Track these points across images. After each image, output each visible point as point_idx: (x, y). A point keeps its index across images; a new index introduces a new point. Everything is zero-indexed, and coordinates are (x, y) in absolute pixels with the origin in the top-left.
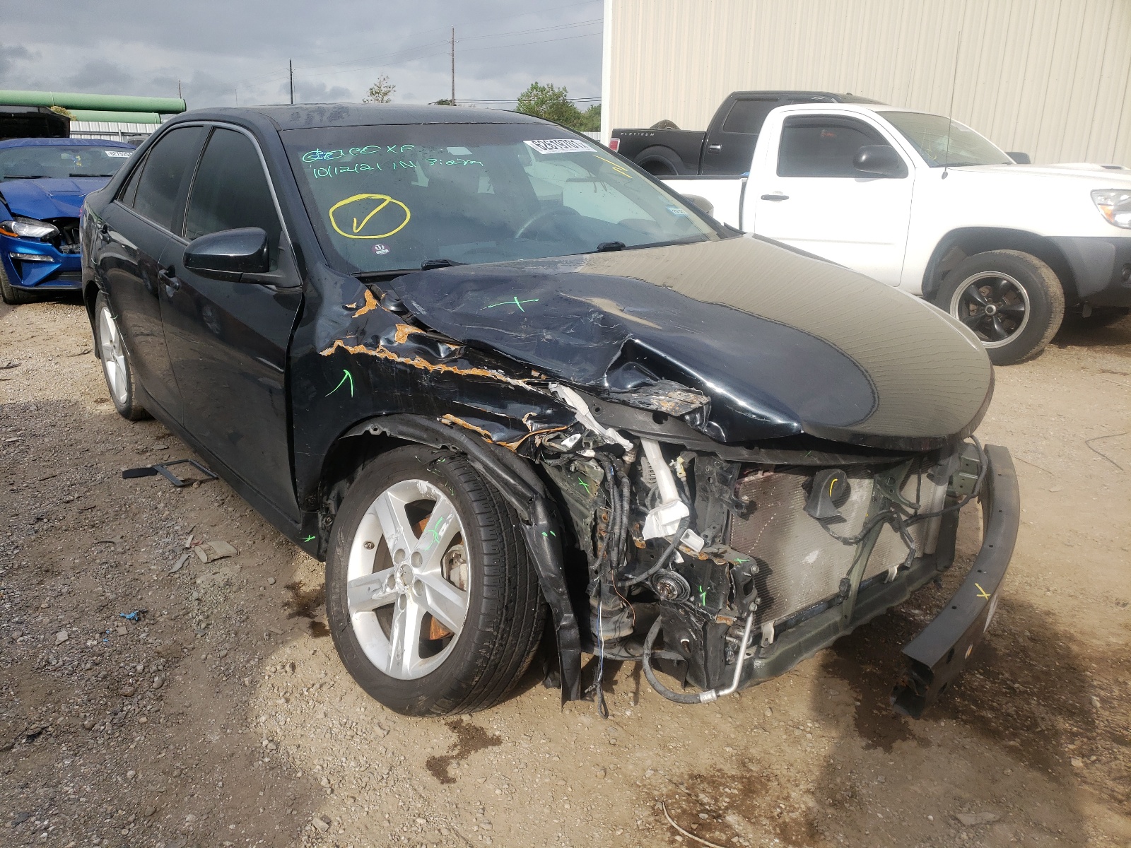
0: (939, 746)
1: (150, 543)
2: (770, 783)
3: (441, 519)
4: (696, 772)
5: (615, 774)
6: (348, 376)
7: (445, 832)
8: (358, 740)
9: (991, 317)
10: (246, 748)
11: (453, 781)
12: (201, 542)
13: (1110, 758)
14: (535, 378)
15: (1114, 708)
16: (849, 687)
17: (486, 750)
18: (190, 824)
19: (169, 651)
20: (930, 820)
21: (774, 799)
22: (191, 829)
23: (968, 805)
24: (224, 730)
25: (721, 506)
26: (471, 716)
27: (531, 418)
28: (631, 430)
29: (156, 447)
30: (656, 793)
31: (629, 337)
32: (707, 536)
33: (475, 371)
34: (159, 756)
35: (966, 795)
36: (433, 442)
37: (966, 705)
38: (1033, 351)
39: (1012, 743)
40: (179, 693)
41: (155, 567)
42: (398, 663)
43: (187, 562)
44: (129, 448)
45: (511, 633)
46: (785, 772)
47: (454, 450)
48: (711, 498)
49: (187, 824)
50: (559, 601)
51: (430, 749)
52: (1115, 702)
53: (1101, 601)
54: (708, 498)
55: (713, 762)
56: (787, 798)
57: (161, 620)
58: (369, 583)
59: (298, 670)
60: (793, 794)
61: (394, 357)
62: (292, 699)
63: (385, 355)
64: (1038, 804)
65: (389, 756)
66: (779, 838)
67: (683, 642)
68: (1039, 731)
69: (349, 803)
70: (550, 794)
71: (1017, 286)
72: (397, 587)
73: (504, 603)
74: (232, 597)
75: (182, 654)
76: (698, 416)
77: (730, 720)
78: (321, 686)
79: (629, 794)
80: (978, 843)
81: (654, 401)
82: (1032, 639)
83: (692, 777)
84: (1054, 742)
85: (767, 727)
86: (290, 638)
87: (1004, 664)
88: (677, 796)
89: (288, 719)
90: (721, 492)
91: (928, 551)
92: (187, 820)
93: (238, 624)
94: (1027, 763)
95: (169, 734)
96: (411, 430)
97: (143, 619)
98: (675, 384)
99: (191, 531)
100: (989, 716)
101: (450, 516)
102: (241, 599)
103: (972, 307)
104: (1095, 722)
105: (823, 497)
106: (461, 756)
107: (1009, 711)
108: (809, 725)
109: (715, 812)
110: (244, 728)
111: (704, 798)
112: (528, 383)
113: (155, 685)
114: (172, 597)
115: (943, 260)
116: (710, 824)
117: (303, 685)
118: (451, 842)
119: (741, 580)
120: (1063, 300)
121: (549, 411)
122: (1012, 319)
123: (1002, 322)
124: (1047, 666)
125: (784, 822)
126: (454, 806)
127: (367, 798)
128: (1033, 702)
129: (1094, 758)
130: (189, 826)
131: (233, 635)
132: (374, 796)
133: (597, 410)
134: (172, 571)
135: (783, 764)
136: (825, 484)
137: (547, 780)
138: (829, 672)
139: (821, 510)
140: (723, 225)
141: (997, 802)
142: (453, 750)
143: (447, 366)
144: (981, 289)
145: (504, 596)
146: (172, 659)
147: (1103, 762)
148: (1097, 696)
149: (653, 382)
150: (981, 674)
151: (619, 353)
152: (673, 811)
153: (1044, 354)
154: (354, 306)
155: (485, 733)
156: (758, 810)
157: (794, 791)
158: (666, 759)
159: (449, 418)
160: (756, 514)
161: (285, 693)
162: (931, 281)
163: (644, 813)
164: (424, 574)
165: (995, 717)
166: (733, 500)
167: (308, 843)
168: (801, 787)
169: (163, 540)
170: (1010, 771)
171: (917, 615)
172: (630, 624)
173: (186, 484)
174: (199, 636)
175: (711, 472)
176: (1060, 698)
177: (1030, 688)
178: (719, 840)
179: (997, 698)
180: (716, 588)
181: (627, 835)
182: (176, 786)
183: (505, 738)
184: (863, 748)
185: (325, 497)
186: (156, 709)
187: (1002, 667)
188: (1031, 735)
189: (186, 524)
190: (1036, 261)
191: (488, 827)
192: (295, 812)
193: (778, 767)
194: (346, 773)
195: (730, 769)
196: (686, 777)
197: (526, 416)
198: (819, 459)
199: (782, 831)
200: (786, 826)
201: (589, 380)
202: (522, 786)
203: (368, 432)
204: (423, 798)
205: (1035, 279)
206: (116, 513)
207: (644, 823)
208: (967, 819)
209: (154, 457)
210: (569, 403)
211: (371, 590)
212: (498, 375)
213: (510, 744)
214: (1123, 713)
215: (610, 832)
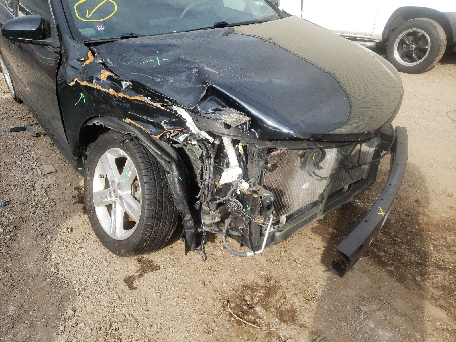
0: (358, 270)
1: (17, 166)
2: (278, 290)
3: (129, 169)
4: (245, 284)
5: (209, 285)
6: (82, 96)
7: (127, 315)
8: (95, 268)
9: (412, 51)
10: (43, 272)
11: (134, 288)
12: (40, 165)
13: (434, 276)
14: (167, 102)
15: (439, 250)
16: (322, 240)
17: (152, 273)
18: (12, 311)
19: (16, 222)
20: (348, 309)
21: (279, 298)
22: (12, 313)
23: (366, 301)
24: (35, 262)
25: (259, 168)
26: (148, 255)
27: (165, 123)
28: (214, 132)
29: (28, 116)
30: (226, 295)
31: (210, 83)
32: (251, 182)
33: (137, 98)
34: (3, 276)
35: (366, 296)
36: (123, 131)
37: (373, 249)
38: (430, 67)
39: (390, 268)
40: (17, 243)
41: (17, 178)
42: (114, 232)
43: (32, 176)
44: (15, 117)
45: (161, 224)
46: (286, 284)
47: (133, 135)
48: (254, 163)
49: (10, 312)
50: (184, 209)
51: (127, 272)
52: (440, 247)
53: (441, 194)
54: (253, 163)
55: (254, 278)
56: (285, 298)
57: (16, 205)
58: (101, 194)
59: (74, 231)
60: (288, 296)
61: (100, 88)
62: (69, 246)
63: (97, 87)
64: (398, 300)
65: (108, 276)
66: (278, 319)
67: (240, 228)
68: (403, 262)
69: (86, 300)
70: (178, 296)
71: (426, 36)
72: (112, 198)
73: (156, 211)
74: (50, 194)
75: (23, 223)
76: (245, 126)
77: (265, 257)
78: (82, 240)
79: (214, 296)
80: (368, 320)
81: (223, 118)
82: (407, 215)
83: (244, 287)
84: (409, 268)
85: (281, 260)
86: (73, 214)
87: (393, 228)
88: (235, 297)
89: (65, 257)
90: (259, 162)
91: (364, 177)
92: (11, 309)
93: (50, 208)
94: (395, 279)
95: (10, 264)
96: (113, 124)
97: (7, 205)
98: (233, 110)
99: (37, 159)
100: (382, 254)
101: (132, 168)
102: (54, 194)
103: (404, 46)
104: (429, 257)
105: (309, 163)
106: (140, 276)
107: (391, 252)
108: (300, 259)
109: (251, 305)
110: (44, 262)
111: (247, 298)
112: (163, 106)
113: (7, 239)
114: (23, 193)
115: (393, 23)
116: (248, 312)
117: (75, 239)
118: (129, 321)
119: (265, 204)
120: (446, 43)
121: (174, 120)
122: (422, 51)
123: (417, 53)
124: (412, 229)
125: (282, 310)
126: (133, 302)
127: (95, 298)
128: (403, 247)
129: (426, 276)
130: (11, 312)
131: (47, 213)
132: (98, 297)
133: (197, 120)
134: (25, 180)
135: (286, 280)
136: (310, 156)
137: (177, 289)
138: (313, 232)
139: (307, 169)
140: (282, 11)
141: (379, 299)
142: (137, 272)
143: (124, 94)
144: (409, 37)
145: (156, 208)
146: (17, 226)
147: (430, 279)
148: (432, 244)
149: (222, 109)
150: (382, 233)
151: (205, 92)
152: (232, 305)
153: (434, 68)
154: (83, 59)
155: (153, 264)
156: (271, 304)
157: (289, 294)
158: (233, 277)
159: (128, 120)
160: (277, 169)
161: (66, 243)
162: (386, 33)
163: (219, 306)
164: (123, 193)
165: (385, 255)
166: (264, 166)
167: (63, 322)
168: (292, 292)
169: (23, 164)
170: (387, 283)
171: (357, 203)
172: (219, 216)
173: (38, 135)
174: (31, 214)
175: (254, 151)
176: (415, 245)
177: (403, 240)
178: (251, 320)
179: (387, 245)
180: (254, 206)
181: (209, 317)
182: (8, 292)
183: (161, 267)
184: (323, 271)
185: (84, 151)
186: (5, 252)
187: (392, 229)
188: (400, 265)
189: (35, 156)
190: (435, 23)
191: (147, 313)
192: (60, 305)
193: (283, 282)
194: (87, 284)
195: (262, 283)
196: (241, 287)
197: (163, 122)
198: (308, 145)
199: (280, 315)
200: (282, 312)
201: (191, 106)
202: (166, 291)
203: (94, 124)
204: (120, 298)
205: (434, 32)
206: (4, 150)
207: (218, 311)
208: (364, 308)
209: (26, 121)
210: (183, 117)
211: (103, 198)
212: (147, 100)
213: (163, 270)
214: (443, 253)
215: (202, 316)
